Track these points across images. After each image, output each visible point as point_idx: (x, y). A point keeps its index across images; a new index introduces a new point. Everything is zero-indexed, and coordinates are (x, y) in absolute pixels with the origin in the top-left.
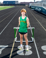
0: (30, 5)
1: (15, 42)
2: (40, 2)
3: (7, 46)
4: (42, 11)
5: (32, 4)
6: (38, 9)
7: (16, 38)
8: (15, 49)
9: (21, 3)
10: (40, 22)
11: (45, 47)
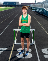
0: (31, 6)
1: (15, 44)
2: (41, 3)
3: (6, 49)
4: (43, 12)
5: (33, 5)
6: (39, 10)
7: (16, 40)
8: (14, 52)
9: (22, 4)
10: (41, 24)
11: (45, 50)
